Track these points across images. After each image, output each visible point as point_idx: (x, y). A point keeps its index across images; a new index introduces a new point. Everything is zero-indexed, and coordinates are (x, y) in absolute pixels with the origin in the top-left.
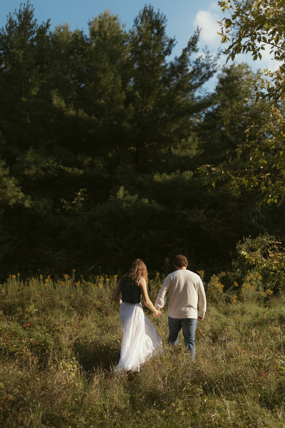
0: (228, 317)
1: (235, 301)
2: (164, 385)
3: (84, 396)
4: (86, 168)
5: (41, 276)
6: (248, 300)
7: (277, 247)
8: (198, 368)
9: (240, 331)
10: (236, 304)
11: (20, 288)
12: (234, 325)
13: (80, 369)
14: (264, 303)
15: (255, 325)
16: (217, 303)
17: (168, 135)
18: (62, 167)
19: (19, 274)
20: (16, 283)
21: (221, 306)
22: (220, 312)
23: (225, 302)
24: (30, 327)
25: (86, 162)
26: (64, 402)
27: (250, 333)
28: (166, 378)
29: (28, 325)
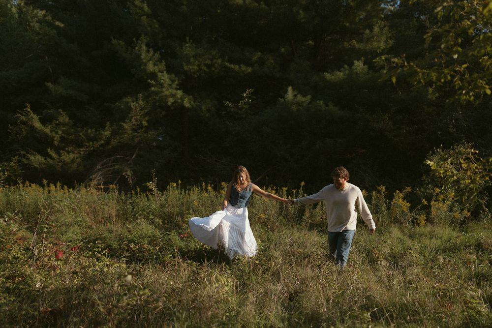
0: (413, 240)
1: (423, 222)
2: (327, 308)
3: (239, 312)
4: (255, 65)
5: (204, 184)
6: (440, 223)
7: (473, 157)
8: (368, 294)
9: (424, 256)
10: (424, 226)
11: (181, 197)
12: (419, 249)
13: (236, 284)
14: (460, 227)
15: (444, 251)
16: (401, 224)
17: (353, 26)
18: (227, 64)
19: (180, 182)
20: (176, 191)
21: (406, 227)
22: (405, 234)
23: (411, 223)
24: (188, 237)
25: (255, 58)
26: (214, 316)
27: (438, 260)
28: (331, 301)
29: (185, 235)
